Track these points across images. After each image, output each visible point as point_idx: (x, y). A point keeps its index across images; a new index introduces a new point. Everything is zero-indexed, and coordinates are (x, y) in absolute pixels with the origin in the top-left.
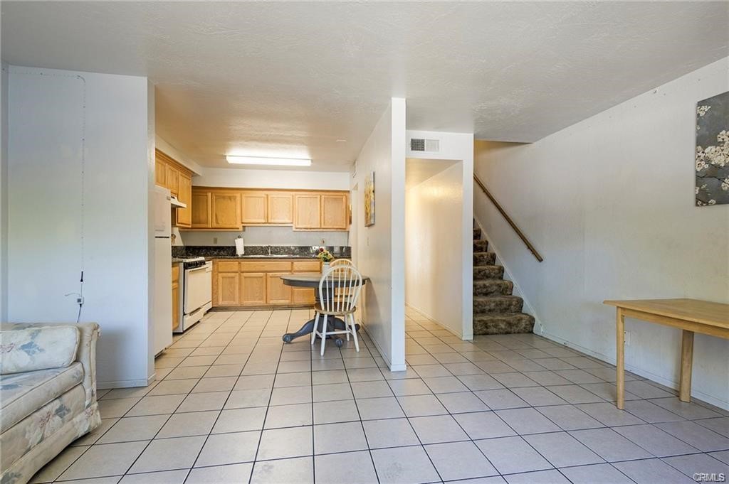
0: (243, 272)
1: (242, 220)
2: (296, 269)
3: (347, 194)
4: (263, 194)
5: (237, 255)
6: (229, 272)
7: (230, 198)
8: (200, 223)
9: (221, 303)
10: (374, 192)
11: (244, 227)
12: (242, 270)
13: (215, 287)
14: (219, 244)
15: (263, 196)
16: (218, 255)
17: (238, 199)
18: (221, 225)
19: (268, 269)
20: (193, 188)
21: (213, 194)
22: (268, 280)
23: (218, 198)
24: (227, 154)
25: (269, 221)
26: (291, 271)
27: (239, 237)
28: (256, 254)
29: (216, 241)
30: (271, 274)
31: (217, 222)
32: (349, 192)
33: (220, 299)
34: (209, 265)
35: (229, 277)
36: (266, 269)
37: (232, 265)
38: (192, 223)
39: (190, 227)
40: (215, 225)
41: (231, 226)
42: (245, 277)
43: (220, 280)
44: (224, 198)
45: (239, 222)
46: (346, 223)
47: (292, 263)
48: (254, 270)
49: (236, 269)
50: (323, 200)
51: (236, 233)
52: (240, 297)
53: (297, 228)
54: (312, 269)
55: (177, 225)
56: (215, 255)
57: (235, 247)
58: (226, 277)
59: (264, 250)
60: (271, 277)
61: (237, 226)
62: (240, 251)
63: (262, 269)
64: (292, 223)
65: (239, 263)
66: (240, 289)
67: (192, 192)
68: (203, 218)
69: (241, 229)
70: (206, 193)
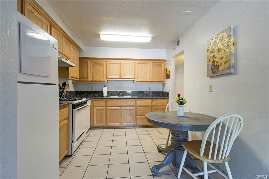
0: (108, 107)
1: (106, 77)
2: (138, 104)
3: (164, 62)
4: (118, 62)
5: (104, 96)
6: (100, 107)
7: (100, 64)
8: (83, 78)
9: (96, 125)
10: (233, 44)
11: (107, 80)
12: (107, 105)
13: (92, 115)
14: (94, 90)
15: (119, 63)
16: (93, 96)
17: (105, 64)
18: (95, 79)
19: (122, 105)
20: (80, 58)
21: (91, 62)
22: (122, 111)
23: (94, 63)
24: (101, 33)
25: (122, 77)
26: (135, 106)
27: (105, 86)
28: (114, 96)
29: (92, 88)
30: (124, 108)
31: (93, 78)
32: (165, 60)
33: (95, 122)
34: (89, 103)
35: (100, 110)
36: (121, 105)
37: (102, 102)
38: (79, 78)
39: (78, 80)
40: (92, 79)
41: (100, 80)
42: (109, 110)
43: (95, 111)
44: (97, 64)
45: (105, 77)
46: (164, 79)
47: (136, 101)
48: (114, 105)
49: (104, 104)
50: (151, 65)
51: (104, 84)
52: (106, 121)
53: (136, 81)
54: (147, 105)
55: (70, 78)
56: (92, 96)
57: (102, 92)
58: (98, 110)
59: (118, 94)
60: (124, 109)
61: (104, 80)
62: (105, 94)
63: (119, 105)
64: (134, 78)
65: (106, 101)
66: (106, 116)
67: (79, 60)
68: (85, 75)
69: (106, 82)
70: (87, 61)
